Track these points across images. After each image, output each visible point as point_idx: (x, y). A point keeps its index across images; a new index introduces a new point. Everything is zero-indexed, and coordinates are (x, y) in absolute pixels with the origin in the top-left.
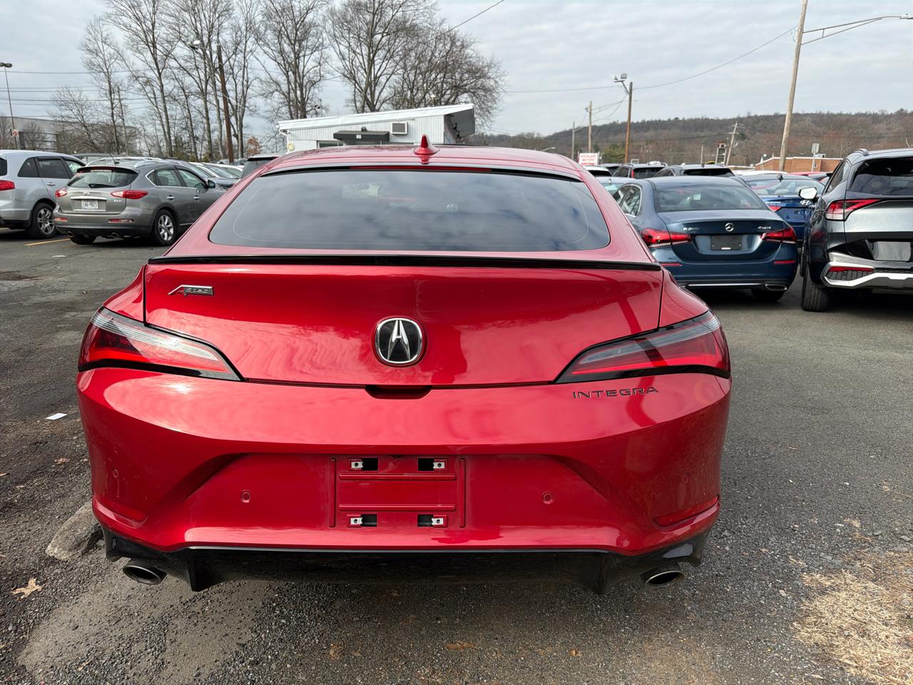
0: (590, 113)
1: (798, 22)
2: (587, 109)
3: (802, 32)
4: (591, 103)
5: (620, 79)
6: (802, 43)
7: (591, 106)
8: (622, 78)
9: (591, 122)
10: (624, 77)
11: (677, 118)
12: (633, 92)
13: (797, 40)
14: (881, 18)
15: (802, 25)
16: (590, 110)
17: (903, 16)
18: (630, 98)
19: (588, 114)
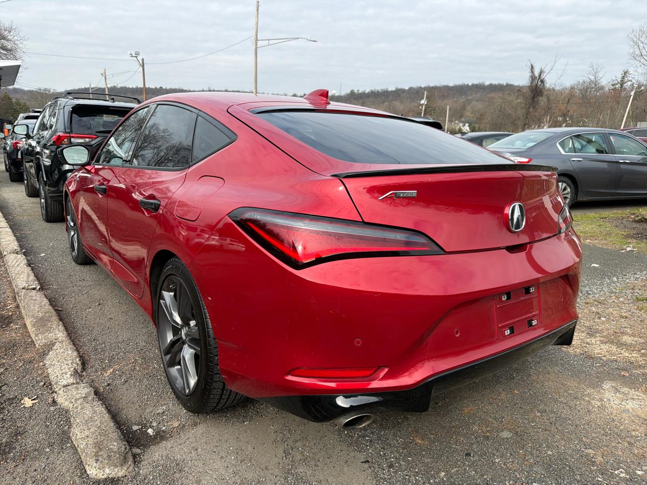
0: (105, 78)
1: (254, 34)
2: (102, 74)
3: (257, 40)
4: (105, 70)
5: (134, 55)
6: (258, 47)
7: (105, 73)
8: (136, 54)
9: (106, 84)
10: (137, 54)
11: (161, 87)
12: (145, 66)
13: (255, 45)
14: (298, 38)
15: (257, 36)
16: (104, 75)
17: (309, 39)
18: (143, 69)
19: (104, 78)
